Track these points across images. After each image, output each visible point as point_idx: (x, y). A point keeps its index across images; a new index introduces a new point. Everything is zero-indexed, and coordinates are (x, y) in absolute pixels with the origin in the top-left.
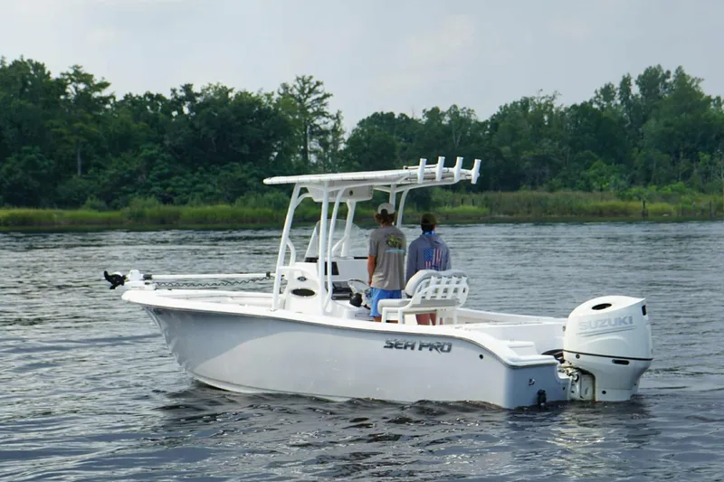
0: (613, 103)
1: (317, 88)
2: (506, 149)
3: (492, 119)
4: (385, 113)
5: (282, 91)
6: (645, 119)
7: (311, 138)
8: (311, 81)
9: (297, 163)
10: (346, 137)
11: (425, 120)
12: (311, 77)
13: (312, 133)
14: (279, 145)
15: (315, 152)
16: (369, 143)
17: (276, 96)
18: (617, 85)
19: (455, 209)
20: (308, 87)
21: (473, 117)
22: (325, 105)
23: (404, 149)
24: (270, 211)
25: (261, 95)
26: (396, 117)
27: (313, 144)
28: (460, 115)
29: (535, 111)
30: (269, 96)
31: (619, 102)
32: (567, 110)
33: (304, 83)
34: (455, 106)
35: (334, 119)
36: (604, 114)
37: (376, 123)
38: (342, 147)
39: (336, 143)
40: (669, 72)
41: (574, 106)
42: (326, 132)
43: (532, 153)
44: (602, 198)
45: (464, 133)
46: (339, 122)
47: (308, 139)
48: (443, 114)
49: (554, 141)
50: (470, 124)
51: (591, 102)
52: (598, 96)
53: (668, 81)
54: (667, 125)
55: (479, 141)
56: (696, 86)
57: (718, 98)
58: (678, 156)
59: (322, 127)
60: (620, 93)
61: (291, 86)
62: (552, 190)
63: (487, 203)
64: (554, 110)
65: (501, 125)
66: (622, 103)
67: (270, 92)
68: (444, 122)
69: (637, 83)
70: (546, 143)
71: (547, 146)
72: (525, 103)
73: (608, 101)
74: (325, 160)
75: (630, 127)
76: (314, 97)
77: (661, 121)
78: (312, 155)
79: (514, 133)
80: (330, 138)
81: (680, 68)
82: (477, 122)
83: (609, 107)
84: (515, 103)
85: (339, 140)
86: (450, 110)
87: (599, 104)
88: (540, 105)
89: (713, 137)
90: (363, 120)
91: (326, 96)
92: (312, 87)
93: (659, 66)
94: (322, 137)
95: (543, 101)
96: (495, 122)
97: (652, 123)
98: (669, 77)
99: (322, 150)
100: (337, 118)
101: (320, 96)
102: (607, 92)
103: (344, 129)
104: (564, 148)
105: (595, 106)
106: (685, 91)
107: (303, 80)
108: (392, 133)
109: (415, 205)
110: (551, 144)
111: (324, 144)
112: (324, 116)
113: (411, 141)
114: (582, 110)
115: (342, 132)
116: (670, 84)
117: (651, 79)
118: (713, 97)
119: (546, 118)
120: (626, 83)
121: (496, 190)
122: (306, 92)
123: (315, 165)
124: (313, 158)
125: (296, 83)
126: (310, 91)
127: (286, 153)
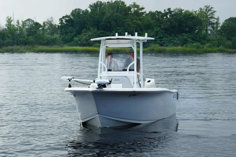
1: (211, 9)
4: (234, 17)
5: (200, 10)
7: (209, 26)
8: (209, 7)
9: (204, 34)
10: (220, 25)
12: (209, 6)
13: (209, 24)
14: (198, 28)
15: (210, 30)
16: (228, 27)
17: (198, 12)
22: (214, 15)
24: (195, 49)
25: (193, 11)
27: (210, 28)
30: (195, 12)
33: (207, 8)
35: (217, 19)
37: (231, 20)
38: (219, 28)
39: (217, 27)
42: (214, 24)
46: (218, 20)
59: (213, 22)
61: (203, 9)
67: (196, 11)
74: (213, 33)
76: (210, 12)
80: (215, 26)
90: (226, 20)
91: (214, 12)
92: (210, 9)
94: (212, 25)
99: (212, 29)
100: (218, 19)
101: (212, 12)
103: (220, 22)
107: (207, 7)
112: (213, 18)
122: (208, 10)
123: (210, 34)
124: (209, 32)
125: (204, 8)
126: (209, 10)
127: (200, 30)
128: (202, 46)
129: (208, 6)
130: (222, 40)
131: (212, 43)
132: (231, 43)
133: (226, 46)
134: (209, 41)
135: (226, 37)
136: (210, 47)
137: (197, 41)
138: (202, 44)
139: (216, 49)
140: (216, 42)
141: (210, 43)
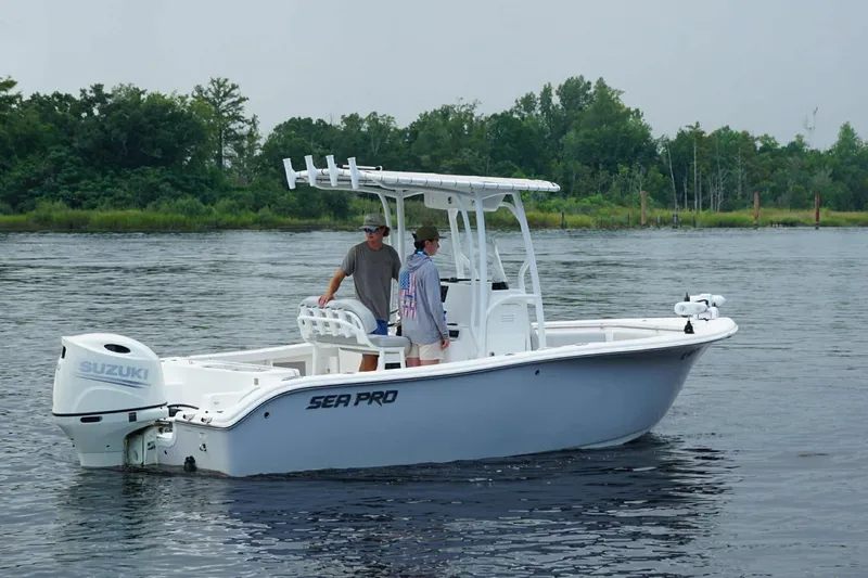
1: (233, 92)
4: (303, 118)
5: (196, 94)
7: (226, 143)
8: (226, 84)
9: (212, 168)
10: (262, 142)
11: (343, 126)
12: (226, 80)
13: (227, 138)
14: (192, 150)
15: (230, 157)
16: (285, 149)
17: (190, 99)
20: (223, 89)
21: (392, 125)
22: (240, 109)
23: (322, 156)
24: (183, 217)
25: (175, 97)
26: (314, 122)
27: (228, 149)
28: (380, 122)
30: (183, 99)
33: (220, 86)
34: (375, 113)
35: (250, 123)
37: (293, 128)
38: (258, 152)
39: (251, 149)
42: (241, 137)
45: (383, 140)
46: (255, 127)
47: (223, 143)
48: (362, 121)
50: (389, 132)
51: (511, 112)
59: (238, 131)
61: (206, 89)
67: (184, 94)
68: (362, 129)
74: (241, 166)
76: (229, 100)
78: (227, 161)
80: (246, 143)
81: (601, 80)
82: (396, 130)
84: (435, 112)
85: (254, 145)
86: (369, 116)
90: (280, 126)
91: (242, 100)
92: (227, 90)
94: (237, 142)
95: (463, 110)
99: (237, 155)
100: (253, 123)
101: (236, 99)
103: (260, 134)
105: (515, 116)
107: (218, 83)
108: (309, 140)
111: (240, 150)
112: (240, 120)
115: (258, 137)
122: (221, 95)
123: (230, 171)
124: (228, 164)
125: (211, 86)
126: (226, 94)
127: (199, 158)
128: (204, 208)
129: (221, 81)
130: (269, 189)
131: (237, 198)
133: (281, 207)
134: (226, 191)
135: (279, 180)
136: (231, 209)
137: (190, 192)
138: (204, 201)
139: (251, 217)
140: (249, 194)
141: (231, 199)
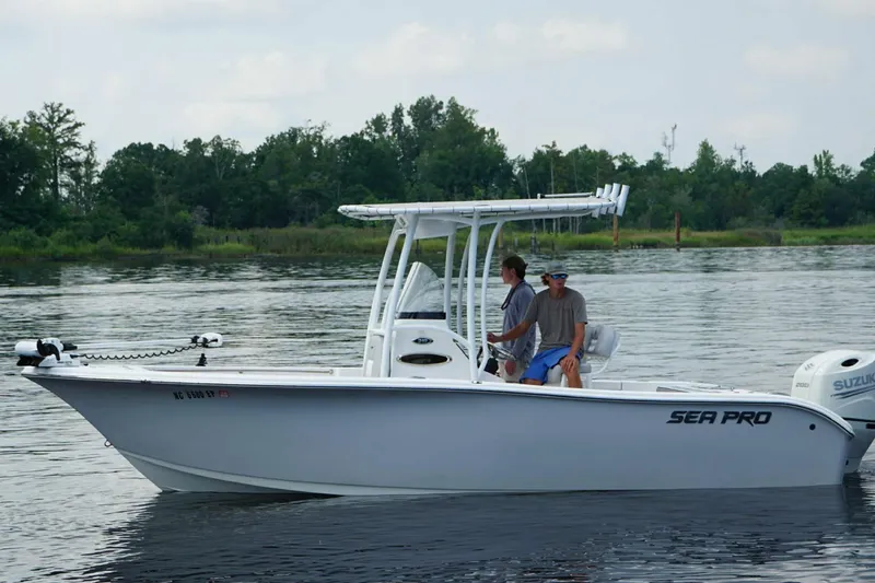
0: (385, 134)
1: (68, 117)
2: (272, 182)
3: (258, 151)
4: (143, 143)
5: (28, 120)
6: (417, 153)
7: (62, 171)
8: (61, 109)
9: (46, 197)
10: (100, 169)
11: (185, 151)
12: (60, 105)
13: (63, 165)
14: (25, 179)
15: (66, 185)
16: (124, 176)
17: (22, 125)
18: (389, 116)
19: (221, 247)
20: (57, 115)
21: (237, 149)
22: (76, 135)
23: (164, 182)
24: (17, 249)
25: (5, 123)
26: (155, 148)
27: (64, 177)
28: (224, 146)
29: (303, 143)
30: (14, 125)
31: (391, 134)
32: (337, 141)
33: (53, 112)
34: (219, 137)
35: (87, 150)
36: (376, 146)
37: (133, 154)
38: (96, 180)
39: (89, 176)
40: (441, 103)
41: (344, 138)
42: (78, 164)
43: (300, 187)
44: (374, 236)
45: (229, 165)
46: (92, 153)
47: (58, 171)
48: (206, 145)
49: (324, 174)
50: (235, 156)
51: (362, 134)
52: (369, 127)
53: (440, 112)
54: (441, 158)
55: (244, 173)
56: (471, 117)
57: (492, 131)
58: (453, 191)
59: (74, 158)
60: (393, 124)
61: (39, 114)
62: (322, 226)
63: (253, 240)
64: (323, 142)
65: (268, 158)
66: (394, 134)
67: (15, 121)
68: (206, 154)
69: (409, 113)
70: (314, 176)
71: (316, 180)
72: (294, 133)
73: (380, 133)
74: (78, 195)
75: (402, 160)
76: (64, 126)
77: (436, 154)
78: (63, 189)
79: (282, 166)
80: (83, 170)
81: (452, 98)
82: (242, 154)
83: (382, 138)
84: (282, 135)
85: (92, 172)
86: (213, 140)
87: (370, 135)
88: (308, 136)
89: (488, 171)
90: (119, 151)
91: (77, 125)
92: (62, 115)
93: (432, 97)
94: (73, 169)
95: (312, 132)
96: (262, 154)
97: (425, 155)
98: (441, 108)
99: (74, 183)
100: (90, 148)
101: (72, 125)
102: (378, 123)
103: (98, 160)
104: (334, 182)
105: (366, 138)
106: (459, 122)
107: (52, 108)
108: (150, 166)
109: (176, 242)
110: (320, 177)
111: (77, 177)
112: (75, 146)
113: (170, 173)
114: (353, 142)
115: (96, 164)
116: (443, 115)
117: (424, 110)
118: (487, 129)
119: (315, 150)
120: (398, 113)
121: (262, 226)
122: (55, 120)
123: (67, 200)
124: (64, 192)
125: (44, 111)
126: (60, 120)
127: (34, 186)
128: (39, 239)
129: (55, 105)
130: (108, 219)
131: (74, 228)
132: (136, 228)
133: (122, 238)
134: (62, 221)
135: (119, 209)
136: (68, 241)
137: (24, 223)
138: (39, 232)
139: (90, 248)
140: (87, 224)
141: (68, 229)
